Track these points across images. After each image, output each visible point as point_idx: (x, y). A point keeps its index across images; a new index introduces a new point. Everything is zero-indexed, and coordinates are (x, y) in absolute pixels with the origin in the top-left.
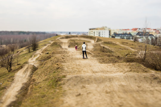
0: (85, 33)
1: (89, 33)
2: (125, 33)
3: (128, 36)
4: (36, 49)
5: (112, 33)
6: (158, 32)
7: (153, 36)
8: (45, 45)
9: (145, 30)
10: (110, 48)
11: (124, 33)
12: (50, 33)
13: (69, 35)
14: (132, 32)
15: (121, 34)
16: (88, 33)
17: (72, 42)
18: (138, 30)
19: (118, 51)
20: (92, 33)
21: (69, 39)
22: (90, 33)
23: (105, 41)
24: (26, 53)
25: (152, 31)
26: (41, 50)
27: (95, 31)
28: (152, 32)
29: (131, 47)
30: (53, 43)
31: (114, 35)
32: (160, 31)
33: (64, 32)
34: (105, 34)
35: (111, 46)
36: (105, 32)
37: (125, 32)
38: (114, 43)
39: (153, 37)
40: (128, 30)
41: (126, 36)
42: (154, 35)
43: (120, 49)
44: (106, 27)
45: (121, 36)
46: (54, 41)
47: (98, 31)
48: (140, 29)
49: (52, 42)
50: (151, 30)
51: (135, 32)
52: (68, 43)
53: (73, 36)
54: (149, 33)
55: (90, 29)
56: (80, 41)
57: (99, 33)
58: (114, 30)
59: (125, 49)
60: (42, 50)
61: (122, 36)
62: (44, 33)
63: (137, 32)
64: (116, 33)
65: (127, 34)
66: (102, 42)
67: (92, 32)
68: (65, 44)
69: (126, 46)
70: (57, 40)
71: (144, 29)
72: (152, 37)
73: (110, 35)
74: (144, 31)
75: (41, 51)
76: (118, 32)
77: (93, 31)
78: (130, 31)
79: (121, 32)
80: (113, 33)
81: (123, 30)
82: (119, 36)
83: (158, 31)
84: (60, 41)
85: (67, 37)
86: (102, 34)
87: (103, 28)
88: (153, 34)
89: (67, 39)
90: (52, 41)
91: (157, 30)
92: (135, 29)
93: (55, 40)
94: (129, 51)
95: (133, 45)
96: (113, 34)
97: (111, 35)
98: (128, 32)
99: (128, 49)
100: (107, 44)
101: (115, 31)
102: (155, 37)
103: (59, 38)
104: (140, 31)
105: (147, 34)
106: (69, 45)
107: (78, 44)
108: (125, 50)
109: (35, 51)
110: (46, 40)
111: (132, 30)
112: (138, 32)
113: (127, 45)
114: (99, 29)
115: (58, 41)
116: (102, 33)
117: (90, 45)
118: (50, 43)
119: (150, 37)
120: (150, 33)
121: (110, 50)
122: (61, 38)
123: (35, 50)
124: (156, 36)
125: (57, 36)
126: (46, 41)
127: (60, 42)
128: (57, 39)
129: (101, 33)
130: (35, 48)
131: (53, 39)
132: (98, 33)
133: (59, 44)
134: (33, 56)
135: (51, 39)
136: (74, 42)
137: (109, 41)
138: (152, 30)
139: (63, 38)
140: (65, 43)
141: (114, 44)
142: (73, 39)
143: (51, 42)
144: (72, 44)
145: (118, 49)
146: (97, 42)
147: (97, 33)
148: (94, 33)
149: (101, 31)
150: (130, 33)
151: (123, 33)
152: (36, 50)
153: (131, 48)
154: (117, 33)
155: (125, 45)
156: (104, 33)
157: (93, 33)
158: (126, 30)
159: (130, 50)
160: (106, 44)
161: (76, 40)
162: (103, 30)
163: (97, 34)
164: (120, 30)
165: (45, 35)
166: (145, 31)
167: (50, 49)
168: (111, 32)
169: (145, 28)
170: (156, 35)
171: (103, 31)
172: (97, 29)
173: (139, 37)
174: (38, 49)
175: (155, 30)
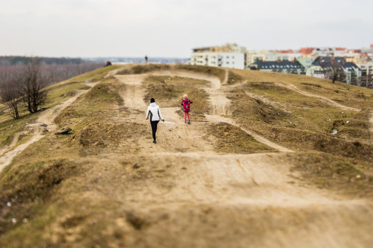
0: (181, 60)
1: (192, 59)
2: (284, 61)
3: (292, 66)
4: (39, 109)
5: (251, 61)
6: (366, 58)
7: (356, 67)
8: (72, 94)
9: (331, 52)
10: (273, 103)
11: (282, 59)
12: (92, 60)
13: (143, 63)
14: (302, 57)
15: (275, 63)
16: (190, 59)
17: (155, 84)
18: (314, 52)
19: (301, 112)
20: (200, 59)
21: (145, 75)
22: (195, 59)
23: (252, 81)
24: (4, 123)
25: (351, 54)
26: (55, 111)
27: (210, 54)
28: (353, 57)
29: (333, 98)
30: (95, 88)
31: (256, 66)
32: (369, 55)
33: (129, 59)
34: (233, 63)
35: (274, 95)
36: (233, 57)
37: (282, 57)
38: (280, 85)
39: (356, 70)
40: (291, 51)
41: (288, 66)
42: (359, 65)
43: (305, 104)
44: (236, 45)
45: (273, 66)
46: (100, 80)
47: (215, 54)
48: (318, 50)
49: (93, 85)
50: (348, 52)
51: (309, 56)
52: (143, 87)
53: (157, 68)
54: (345, 60)
55: (196, 50)
56: (178, 82)
57: (220, 60)
58: (255, 54)
59: (320, 105)
60: (59, 112)
61: (276, 68)
62: (78, 61)
63: (314, 59)
64: (260, 59)
65: (290, 63)
66: (245, 82)
67: (201, 57)
68: (134, 91)
69: (318, 96)
70: (107, 79)
71: (330, 49)
72: (353, 70)
73: (245, 64)
74: (330, 56)
75: (55, 116)
76: (266, 58)
77: (204, 54)
78: (297, 55)
79: (273, 58)
80: (253, 61)
81: (278, 52)
82: (269, 68)
83: (366, 53)
84: (117, 80)
85: (138, 70)
86: (228, 63)
87: (228, 48)
88: (355, 61)
89: (138, 75)
90: (93, 81)
91: (362, 52)
92: (309, 51)
93: (103, 78)
94: (335, 111)
95: (337, 92)
96: (254, 64)
97: (248, 64)
98: (290, 58)
99: (328, 104)
100: (261, 89)
101: (259, 56)
102: (360, 70)
103: (115, 71)
104: (321, 54)
105: (339, 61)
106: (146, 94)
107: (174, 91)
108: (322, 110)
109: (34, 116)
110: (77, 78)
111: (300, 51)
112: (316, 56)
113: (321, 93)
114: (218, 50)
115: (109, 82)
116: (228, 60)
117: (217, 95)
118: (87, 88)
119: (349, 70)
120: (348, 60)
121: (276, 107)
122: (119, 73)
123: (36, 111)
124: (362, 67)
125: (109, 67)
126: (74, 83)
127: (117, 84)
128: (108, 75)
129: (224, 60)
130: (36, 105)
131: (98, 76)
132: (216, 60)
133: (113, 90)
134: (16, 140)
135: (92, 75)
136: (161, 84)
137: (265, 81)
138: (351, 52)
139: (125, 72)
140: (133, 88)
141: (279, 89)
142: (156, 74)
143: (89, 85)
144: (157, 91)
145: (296, 104)
146: (229, 83)
147: (213, 60)
148: (207, 60)
149: (224, 55)
150: (298, 60)
151: (280, 60)
152: (40, 111)
153: (335, 100)
154: (264, 59)
155: (314, 92)
156: (230, 60)
157: (203, 59)
158: (284, 52)
159: (335, 108)
160: (257, 90)
161: (167, 77)
162: (228, 51)
163: (214, 63)
164: (271, 51)
165: (81, 65)
166: (333, 54)
167: (84, 107)
168: (248, 56)
169: (331, 47)
170: (363, 65)
171: (230, 54)
172: (214, 50)
173: (322, 69)
174: (44, 109)
175: (358, 51)
